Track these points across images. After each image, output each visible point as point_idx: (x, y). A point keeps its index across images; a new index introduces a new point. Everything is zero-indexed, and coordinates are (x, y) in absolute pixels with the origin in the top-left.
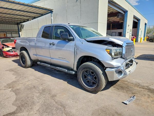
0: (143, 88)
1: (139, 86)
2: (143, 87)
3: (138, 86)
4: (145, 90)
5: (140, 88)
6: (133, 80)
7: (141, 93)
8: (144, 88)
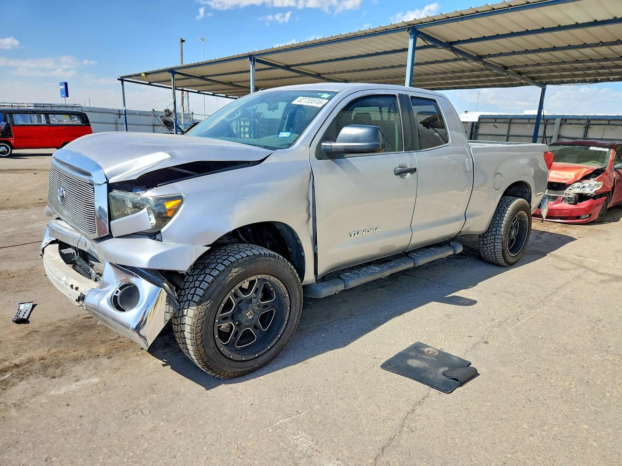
0: (17, 366)
1: (37, 365)
2: (21, 369)
3: (45, 367)
4: (7, 364)
5: (30, 361)
6: (95, 380)
7: (10, 346)
8: (15, 370)
